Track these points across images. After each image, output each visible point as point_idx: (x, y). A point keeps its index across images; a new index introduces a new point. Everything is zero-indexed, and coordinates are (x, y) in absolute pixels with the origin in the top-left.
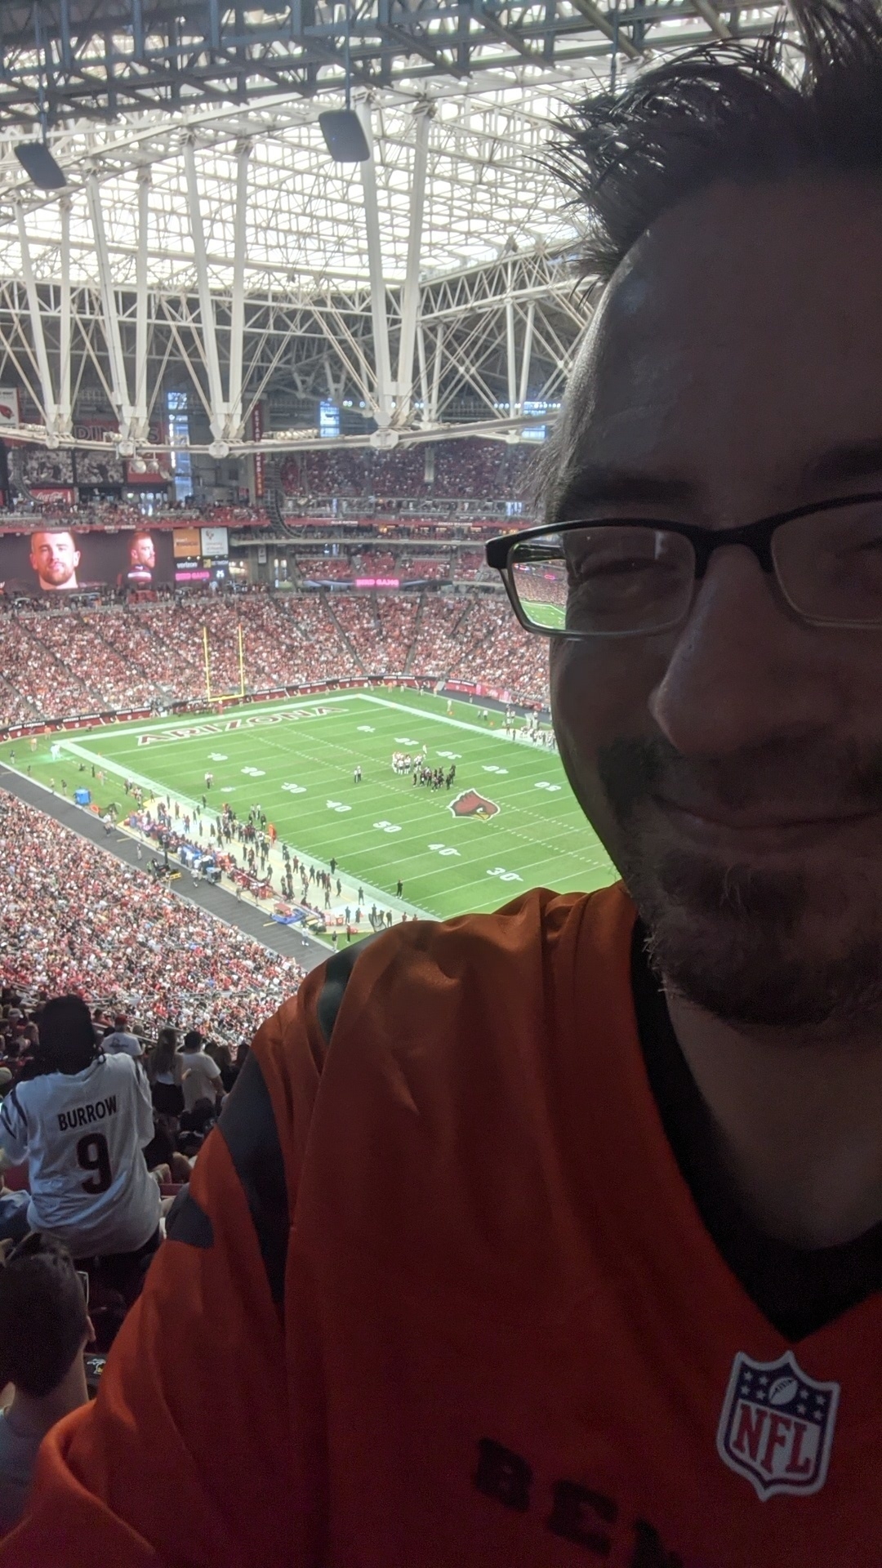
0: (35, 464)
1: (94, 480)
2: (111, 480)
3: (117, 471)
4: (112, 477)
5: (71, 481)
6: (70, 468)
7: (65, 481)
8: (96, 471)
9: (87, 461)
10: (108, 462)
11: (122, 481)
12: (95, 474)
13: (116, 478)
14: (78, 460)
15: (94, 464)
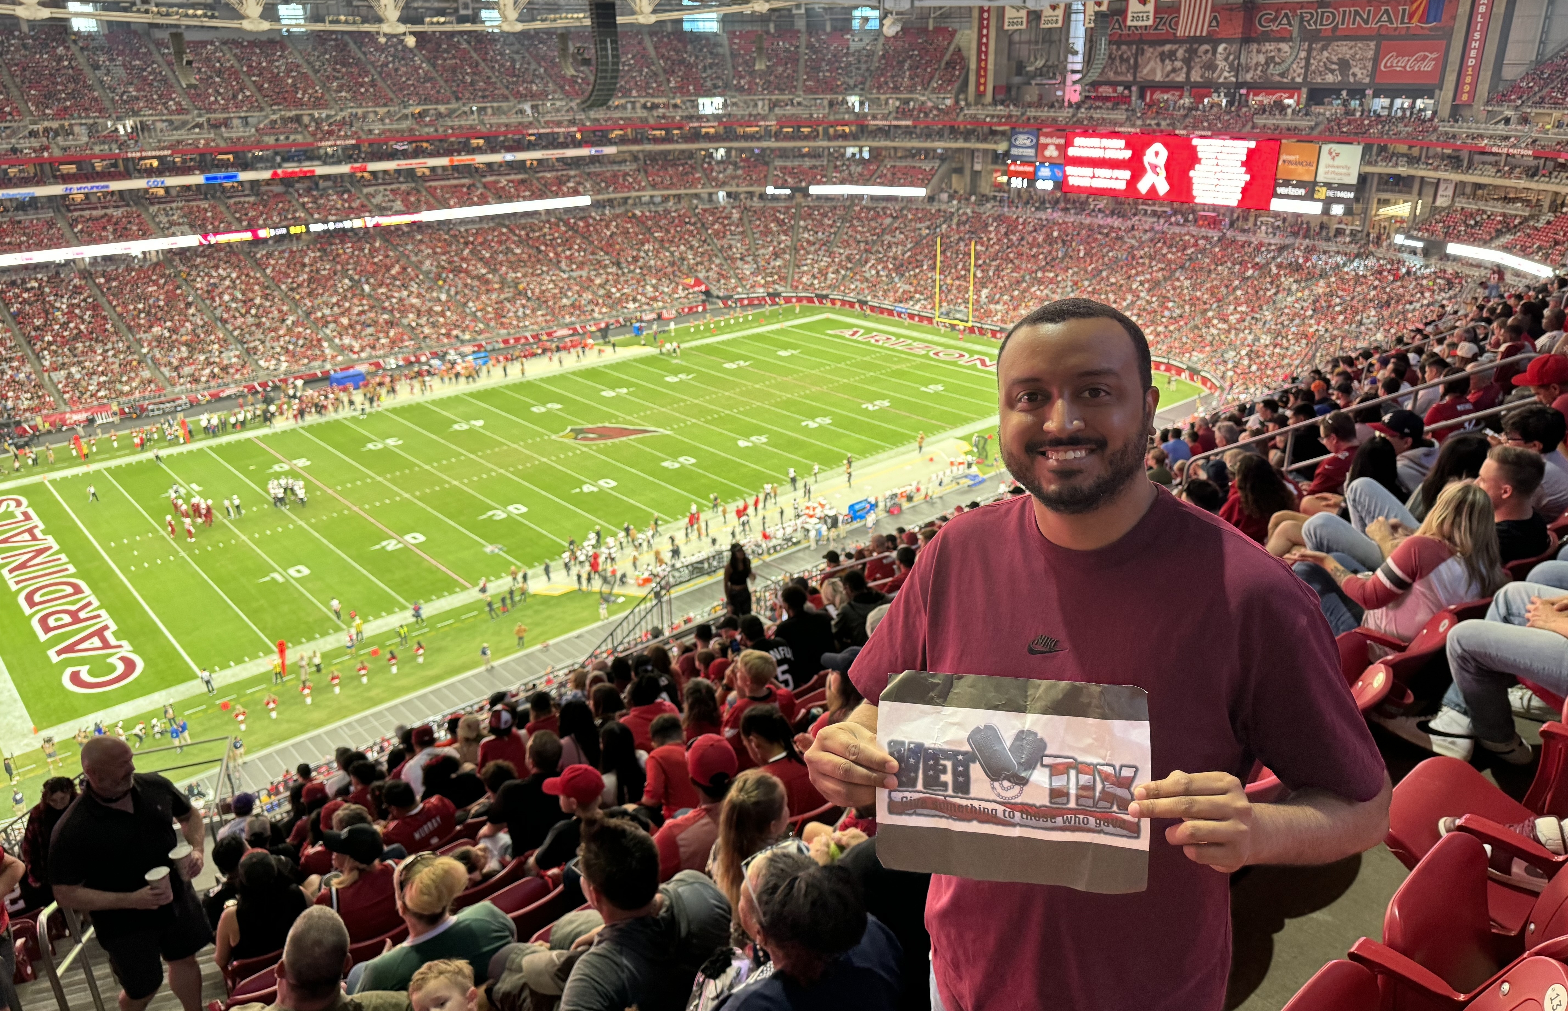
0: (1262, 59)
1: (1330, 78)
2: (1352, 80)
3: (1365, 67)
4: (1354, 75)
5: (1299, 80)
6: (1303, 63)
7: (1293, 79)
8: (1334, 67)
9: (1325, 54)
10: (1353, 57)
11: (1367, 80)
12: (1332, 71)
13: (1359, 76)
14: (1314, 53)
15: (1335, 59)
